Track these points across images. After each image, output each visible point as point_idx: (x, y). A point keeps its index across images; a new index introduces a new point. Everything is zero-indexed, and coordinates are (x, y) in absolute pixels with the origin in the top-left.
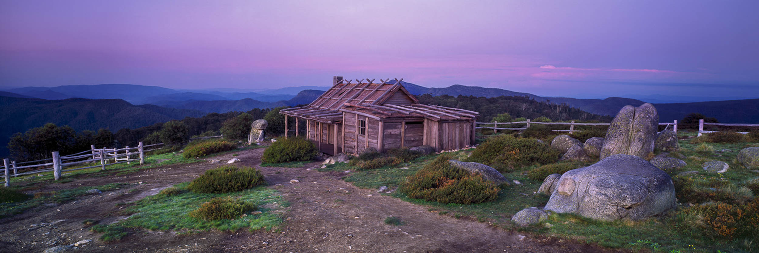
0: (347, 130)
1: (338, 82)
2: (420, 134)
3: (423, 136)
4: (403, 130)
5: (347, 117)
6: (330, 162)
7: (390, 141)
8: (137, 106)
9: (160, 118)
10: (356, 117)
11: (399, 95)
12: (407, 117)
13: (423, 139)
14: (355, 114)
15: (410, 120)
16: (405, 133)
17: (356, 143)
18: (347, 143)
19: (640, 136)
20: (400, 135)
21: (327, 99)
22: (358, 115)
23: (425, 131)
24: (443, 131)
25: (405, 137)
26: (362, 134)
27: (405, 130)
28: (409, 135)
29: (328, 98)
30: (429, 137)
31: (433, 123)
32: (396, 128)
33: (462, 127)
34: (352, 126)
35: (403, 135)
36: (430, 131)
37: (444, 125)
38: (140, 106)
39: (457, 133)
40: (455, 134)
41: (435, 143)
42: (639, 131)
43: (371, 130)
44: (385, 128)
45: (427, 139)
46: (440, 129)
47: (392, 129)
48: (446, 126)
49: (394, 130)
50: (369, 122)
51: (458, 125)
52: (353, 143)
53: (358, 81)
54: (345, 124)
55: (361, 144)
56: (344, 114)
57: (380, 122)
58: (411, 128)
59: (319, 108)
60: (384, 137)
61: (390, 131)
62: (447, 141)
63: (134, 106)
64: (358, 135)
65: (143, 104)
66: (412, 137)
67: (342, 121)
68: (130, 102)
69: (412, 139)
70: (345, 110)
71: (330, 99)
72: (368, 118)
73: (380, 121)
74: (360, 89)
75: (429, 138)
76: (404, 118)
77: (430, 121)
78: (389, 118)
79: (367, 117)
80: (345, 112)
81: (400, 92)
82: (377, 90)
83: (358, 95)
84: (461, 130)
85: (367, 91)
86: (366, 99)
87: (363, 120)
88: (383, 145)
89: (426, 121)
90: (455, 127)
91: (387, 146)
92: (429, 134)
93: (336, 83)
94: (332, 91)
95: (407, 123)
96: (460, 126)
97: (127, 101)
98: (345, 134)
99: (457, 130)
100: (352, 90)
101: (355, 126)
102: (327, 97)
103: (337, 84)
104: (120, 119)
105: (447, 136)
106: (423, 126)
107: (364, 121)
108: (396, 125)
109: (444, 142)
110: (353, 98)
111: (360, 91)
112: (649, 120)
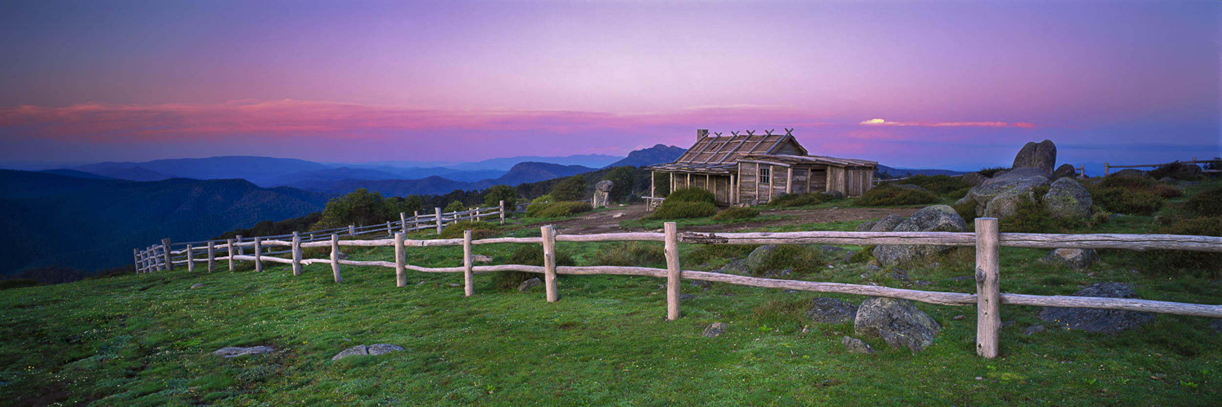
0: (743, 181)
1: (703, 135)
2: (823, 181)
3: (825, 183)
4: (809, 177)
5: (743, 168)
6: (744, 206)
7: (798, 186)
8: (267, 189)
9: (302, 207)
10: (757, 166)
11: (789, 146)
12: (813, 164)
13: (825, 187)
14: (756, 163)
15: (816, 167)
16: (811, 179)
17: (757, 191)
18: (744, 193)
19: (1041, 164)
20: (806, 181)
21: (696, 153)
22: (759, 164)
23: (828, 179)
24: (848, 177)
25: (811, 184)
26: (764, 182)
27: (811, 177)
28: (814, 182)
29: (699, 152)
30: (833, 183)
31: (838, 169)
32: (803, 175)
33: (866, 174)
34: (750, 176)
35: (809, 182)
36: (834, 179)
37: (849, 171)
38: (271, 189)
39: (861, 179)
40: (859, 180)
41: (841, 189)
42: (1040, 160)
43: (777, 178)
44: (794, 174)
45: (831, 186)
46: (846, 176)
47: (799, 175)
48: (851, 172)
49: (801, 177)
50: (775, 170)
51: (862, 172)
52: (753, 193)
53: (734, 134)
54: (741, 175)
55: (764, 193)
56: (740, 164)
57: (789, 169)
58: (816, 175)
59: (691, 162)
60: (793, 183)
61: (798, 177)
62: (852, 187)
63: (263, 189)
64: (759, 184)
65: (275, 186)
66: (817, 184)
67: (737, 172)
68: (254, 183)
69: (817, 186)
70: (741, 160)
71: (702, 153)
72: (774, 165)
73: (790, 167)
74: (740, 142)
75: (833, 186)
76: (810, 165)
77: (834, 168)
78: (799, 164)
79: (772, 165)
80: (741, 162)
81: (791, 142)
82: (763, 142)
83: (739, 148)
84: (865, 177)
85: (749, 143)
86: (752, 151)
87: (766, 168)
88: (792, 191)
89: (829, 168)
90: (859, 175)
91: (795, 192)
92: (834, 181)
93: (700, 137)
94: (699, 145)
95: (812, 171)
96: (864, 173)
97: (252, 181)
98: (740, 185)
99: (861, 176)
100: (728, 143)
101: (755, 176)
102: (697, 152)
103: (702, 137)
104: (243, 209)
105: (852, 182)
106: (826, 173)
107: (768, 170)
108: (803, 172)
109: (850, 188)
110: (734, 151)
111: (740, 143)
112: (1048, 152)
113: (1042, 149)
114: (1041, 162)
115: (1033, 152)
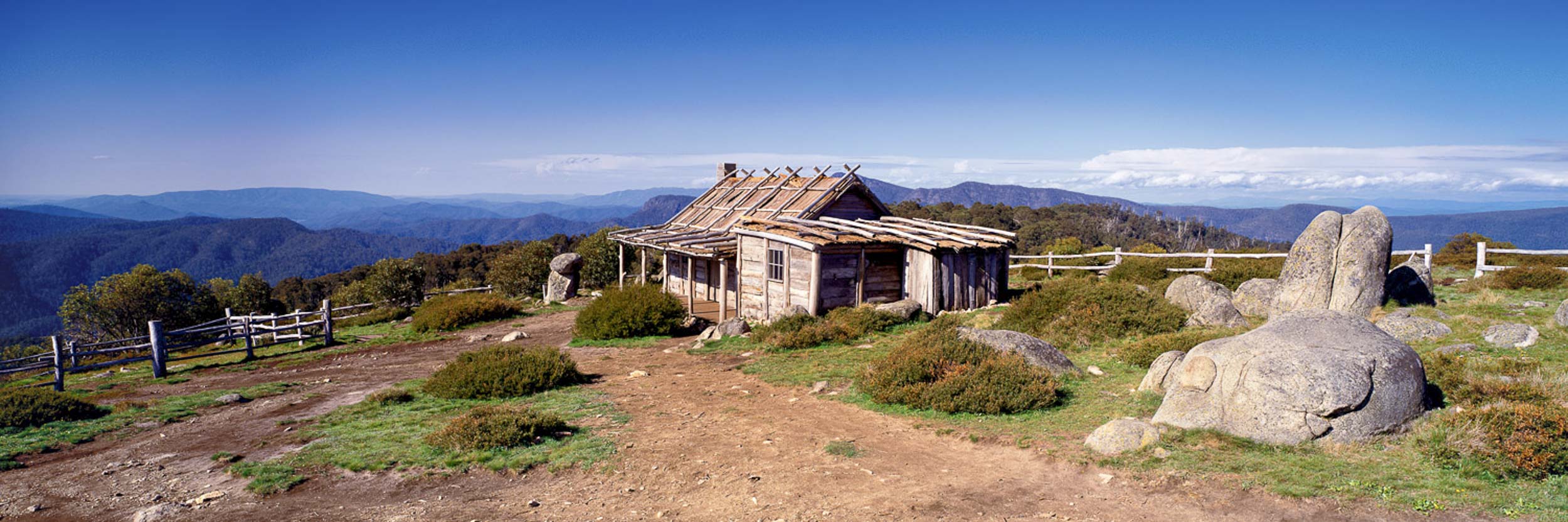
1: (726, 174)
2: (896, 277)
3: (902, 281)
5: (745, 246)
6: (711, 335)
7: (835, 291)
8: (318, 232)
9: (364, 256)
10: (765, 245)
11: (852, 199)
12: (870, 244)
13: (903, 288)
14: (762, 238)
15: (876, 249)
16: (866, 274)
17: (764, 297)
18: (747, 298)
19: (1354, 274)
20: (855, 279)
21: (704, 208)
22: (768, 240)
23: (907, 272)
24: (941, 271)
25: (865, 284)
26: (776, 277)
27: (866, 269)
29: (707, 206)
30: (914, 283)
31: (923, 254)
32: (848, 266)
34: (755, 262)
35: (860, 280)
36: (917, 272)
37: (945, 259)
41: (925, 298)
42: (1352, 263)
43: (796, 270)
44: (823, 265)
45: (910, 287)
46: (936, 267)
47: (838, 267)
48: (948, 260)
49: (843, 270)
50: (792, 253)
51: (973, 260)
52: (758, 298)
53: (768, 172)
54: (741, 259)
55: (774, 300)
56: (739, 237)
57: (813, 254)
58: (877, 265)
59: (688, 226)
60: (822, 285)
61: (836, 271)
62: (950, 291)
63: (311, 232)
64: (767, 281)
66: (880, 283)
67: (736, 252)
68: (304, 224)
69: (880, 288)
70: (742, 231)
71: (711, 208)
72: (790, 244)
73: (814, 251)
74: (772, 188)
75: (914, 287)
76: (864, 244)
77: (916, 252)
78: (831, 245)
79: (787, 243)
80: (743, 235)
81: (855, 191)
82: (806, 189)
83: (769, 200)
85: (787, 190)
86: (785, 207)
87: (779, 250)
88: (819, 301)
89: (909, 251)
90: (967, 265)
91: (827, 303)
92: (915, 277)
93: (722, 176)
94: (715, 192)
95: (869, 256)
96: (978, 260)
98: (741, 280)
99: (972, 268)
100: (756, 190)
101: (762, 262)
103: (725, 177)
104: (283, 258)
105: (950, 281)
106: (903, 261)
107: (781, 252)
108: (847, 261)
110: (757, 206)
111: (772, 191)
112: (1371, 240)
113: (1358, 231)
114: (1354, 268)
115: (1335, 241)
